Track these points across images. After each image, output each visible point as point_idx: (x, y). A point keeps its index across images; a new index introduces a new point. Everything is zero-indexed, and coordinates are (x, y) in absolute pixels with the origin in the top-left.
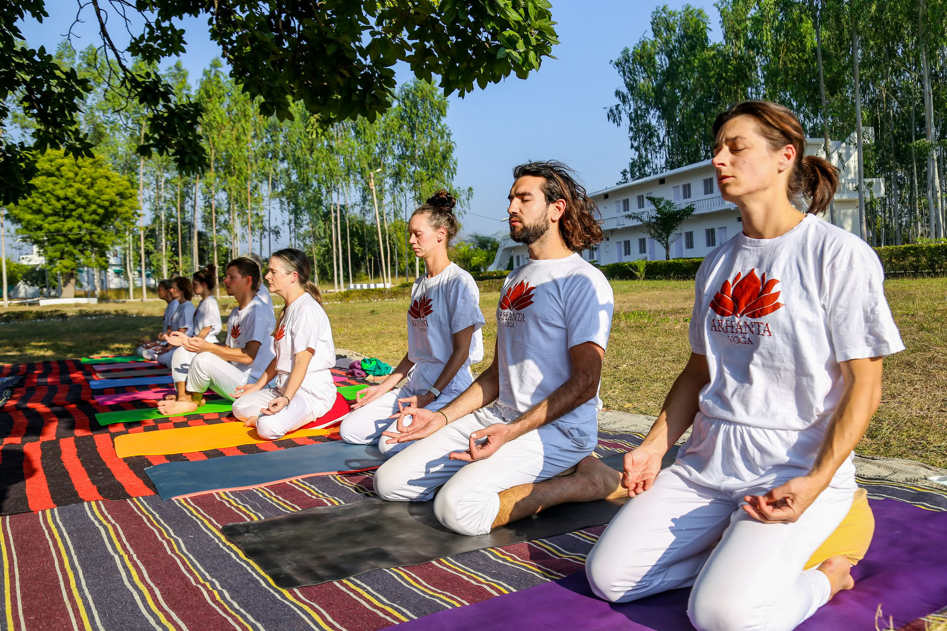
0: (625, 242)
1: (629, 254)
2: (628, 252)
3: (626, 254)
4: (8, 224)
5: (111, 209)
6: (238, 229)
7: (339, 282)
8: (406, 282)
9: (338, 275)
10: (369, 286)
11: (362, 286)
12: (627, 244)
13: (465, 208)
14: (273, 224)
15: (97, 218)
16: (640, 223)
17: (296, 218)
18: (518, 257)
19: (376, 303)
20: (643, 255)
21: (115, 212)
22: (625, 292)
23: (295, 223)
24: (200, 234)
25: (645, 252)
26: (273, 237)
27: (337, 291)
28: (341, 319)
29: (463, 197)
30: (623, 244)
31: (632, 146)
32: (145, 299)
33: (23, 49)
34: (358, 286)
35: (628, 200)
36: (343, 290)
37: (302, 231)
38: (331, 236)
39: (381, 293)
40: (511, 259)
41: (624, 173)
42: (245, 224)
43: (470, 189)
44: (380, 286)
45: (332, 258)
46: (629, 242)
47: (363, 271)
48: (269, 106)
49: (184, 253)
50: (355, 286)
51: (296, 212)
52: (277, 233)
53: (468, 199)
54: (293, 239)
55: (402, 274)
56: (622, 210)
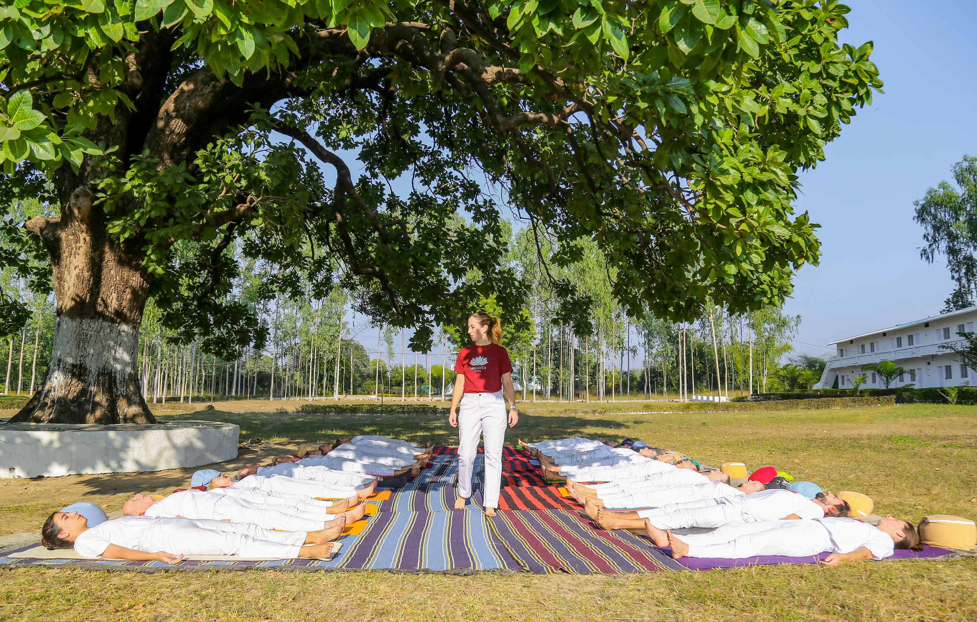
0: (946, 367)
1: (951, 378)
2: (949, 376)
3: (947, 378)
4: (449, 344)
5: (516, 335)
6: (604, 348)
7: (683, 393)
8: (740, 396)
9: (683, 387)
10: (708, 398)
11: (702, 398)
12: (948, 369)
13: (794, 333)
14: (631, 345)
15: (506, 340)
16: (953, 351)
17: (650, 340)
18: (843, 377)
19: (710, 416)
20: (965, 379)
21: (518, 337)
22: (927, 416)
23: (648, 344)
24: (575, 351)
25: (966, 376)
26: (631, 354)
27: (682, 400)
28: (679, 428)
29: (793, 324)
30: (944, 368)
31: (953, 278)
32: (535, 401)
33: (500, 271)
34: (699, 398)
35: (948, 328)
36: (687, 401)
37: (654, 351)
38: (677, 357)
39: (715, 406)
40: (837, 378)
41: (947, 302)
42: (609, 344)
43: (798, 317)
44: (717, 399)
45: (678, 374)
46: (950, 366)
47: (705, 384)
48: (631, 312)
49: (564, 367)
50: (697, 398)
51: (649, 336)
52: (634, 351)
53: (796, 325)
54: (647, 358)
55: (737, 388)
56: (943, 337)
